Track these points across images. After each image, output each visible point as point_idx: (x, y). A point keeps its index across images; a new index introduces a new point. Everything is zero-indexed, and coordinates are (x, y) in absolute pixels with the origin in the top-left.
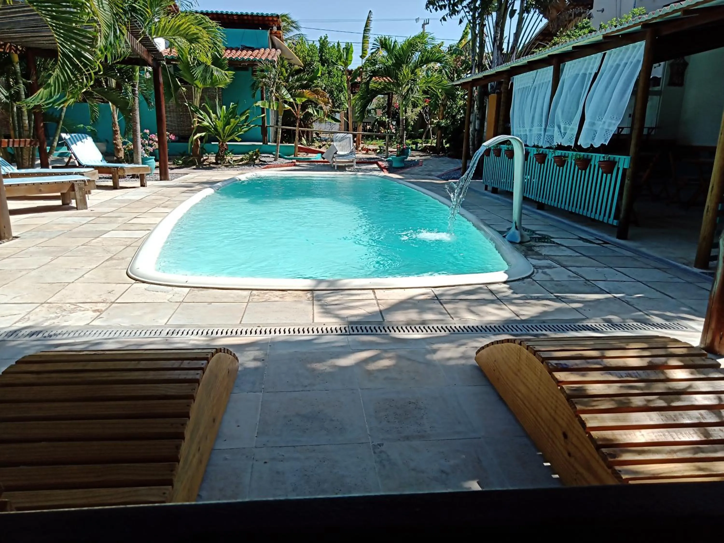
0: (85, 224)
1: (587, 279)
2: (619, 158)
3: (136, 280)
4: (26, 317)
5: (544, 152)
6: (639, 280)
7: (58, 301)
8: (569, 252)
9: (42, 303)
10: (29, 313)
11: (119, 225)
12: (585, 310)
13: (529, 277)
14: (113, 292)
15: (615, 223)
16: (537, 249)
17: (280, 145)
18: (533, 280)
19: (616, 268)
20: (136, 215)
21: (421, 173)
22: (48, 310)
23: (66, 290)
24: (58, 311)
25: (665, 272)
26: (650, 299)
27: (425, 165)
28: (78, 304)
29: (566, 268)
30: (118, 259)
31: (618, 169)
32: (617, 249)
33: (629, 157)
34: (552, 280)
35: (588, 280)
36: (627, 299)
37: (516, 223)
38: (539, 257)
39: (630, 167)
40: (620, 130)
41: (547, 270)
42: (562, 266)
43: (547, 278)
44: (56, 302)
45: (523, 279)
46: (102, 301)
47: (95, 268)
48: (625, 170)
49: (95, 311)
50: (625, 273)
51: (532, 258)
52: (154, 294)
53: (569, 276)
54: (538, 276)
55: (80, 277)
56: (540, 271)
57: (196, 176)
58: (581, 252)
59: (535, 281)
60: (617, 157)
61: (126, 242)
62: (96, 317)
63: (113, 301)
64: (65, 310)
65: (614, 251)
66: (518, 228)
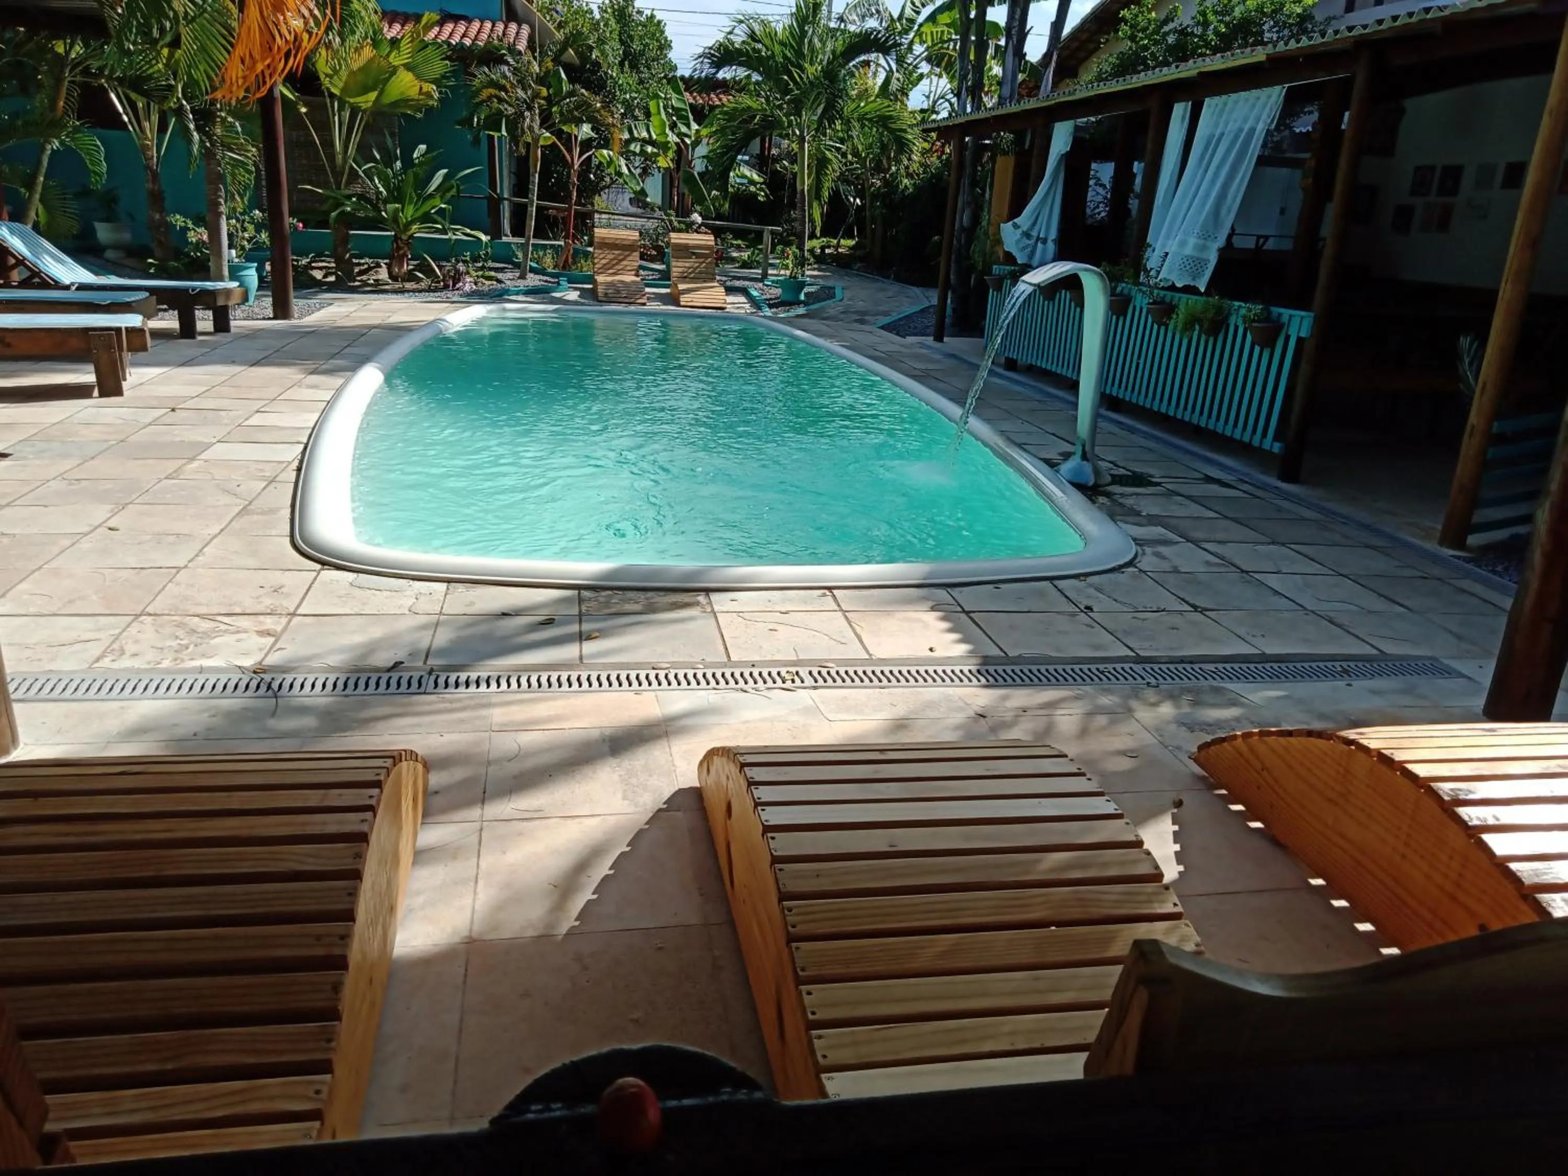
0: (150, 424)
1: (1244, 568)
2: (1291, 316)
3: (323, 563)
4: (115, 646)
5: (1126, 291)
6: (1341, 572)
7: (170, 610)
8: (1195, 510)
9: (137, 616)
10: (117, 638)
11: (229, 429)
12: (1254, 636)
13: (1130, 564)
14: (283, 590)
15: (1277, 448)
16: (1129, 502)
17: (532, 241)
18: (1140, 570)
19: (1292, 546)
20: (258, 405)
21: (842, 316)
22: (157, 631)
23: (177, 584)
24: (180, 633)
25: (1387, 555)
26: (1370, 612)
27: (849, 300)
28: (219, 618)
29: (1197, 546)
30: (263, 513)
31: (1287, 338)
32: (1285, 504)
33: (1312, 314)
34: (1176, 571)
35: (1247, 572)
36: (1328, 613)
37: (1084, 446)
38: (1137, 519)
39: (1312, 335)
40: (1262, 241)
41: (1162, 549)
42: (1188, 541)
43: (1166, 566)
44: (166, 612)
45: (1121, 567)
46: (269, 611)
47: (219, 533)
48: (1300, 340)
49: (262, 633)
50: (1311, 556)
51: (1126, 523)
52: (374, 595)
53: (1208, 563)
54: (1147, 562)
55: (197, 555)
56: (1148, 550)
57: (352, 309)
58: (1217, 508)
59: (1145, 572)
60: (1286, 313)
61: (262, 470)
62: (271, 648)
63: (292, 610)
64: (194, 631)
65: (1280, 510)
66: (1088, 455)
